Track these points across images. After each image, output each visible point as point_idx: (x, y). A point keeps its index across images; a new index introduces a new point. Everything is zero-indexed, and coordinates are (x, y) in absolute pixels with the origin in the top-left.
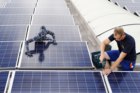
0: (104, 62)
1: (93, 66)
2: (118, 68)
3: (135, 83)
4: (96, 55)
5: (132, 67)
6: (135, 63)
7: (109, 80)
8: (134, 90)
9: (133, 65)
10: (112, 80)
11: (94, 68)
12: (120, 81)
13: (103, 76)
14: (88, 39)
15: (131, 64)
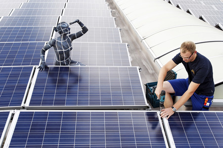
0: (162, 97)
1: (147, 105)
2: (186, 106)
3: (212, 128)
4: (152, 88)
5: (208, 104)
6: (212, 99)
7: (171, 125)
8: (209, 139)
9: (210, 101)
10: (176, 125)
11: (148, 107)
12: (188, 126)
13: (162, 118)
14: (142, 63)
15: (207, 99)
